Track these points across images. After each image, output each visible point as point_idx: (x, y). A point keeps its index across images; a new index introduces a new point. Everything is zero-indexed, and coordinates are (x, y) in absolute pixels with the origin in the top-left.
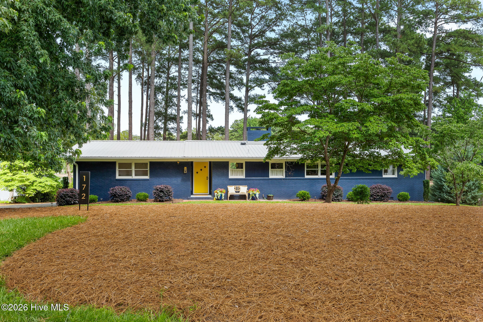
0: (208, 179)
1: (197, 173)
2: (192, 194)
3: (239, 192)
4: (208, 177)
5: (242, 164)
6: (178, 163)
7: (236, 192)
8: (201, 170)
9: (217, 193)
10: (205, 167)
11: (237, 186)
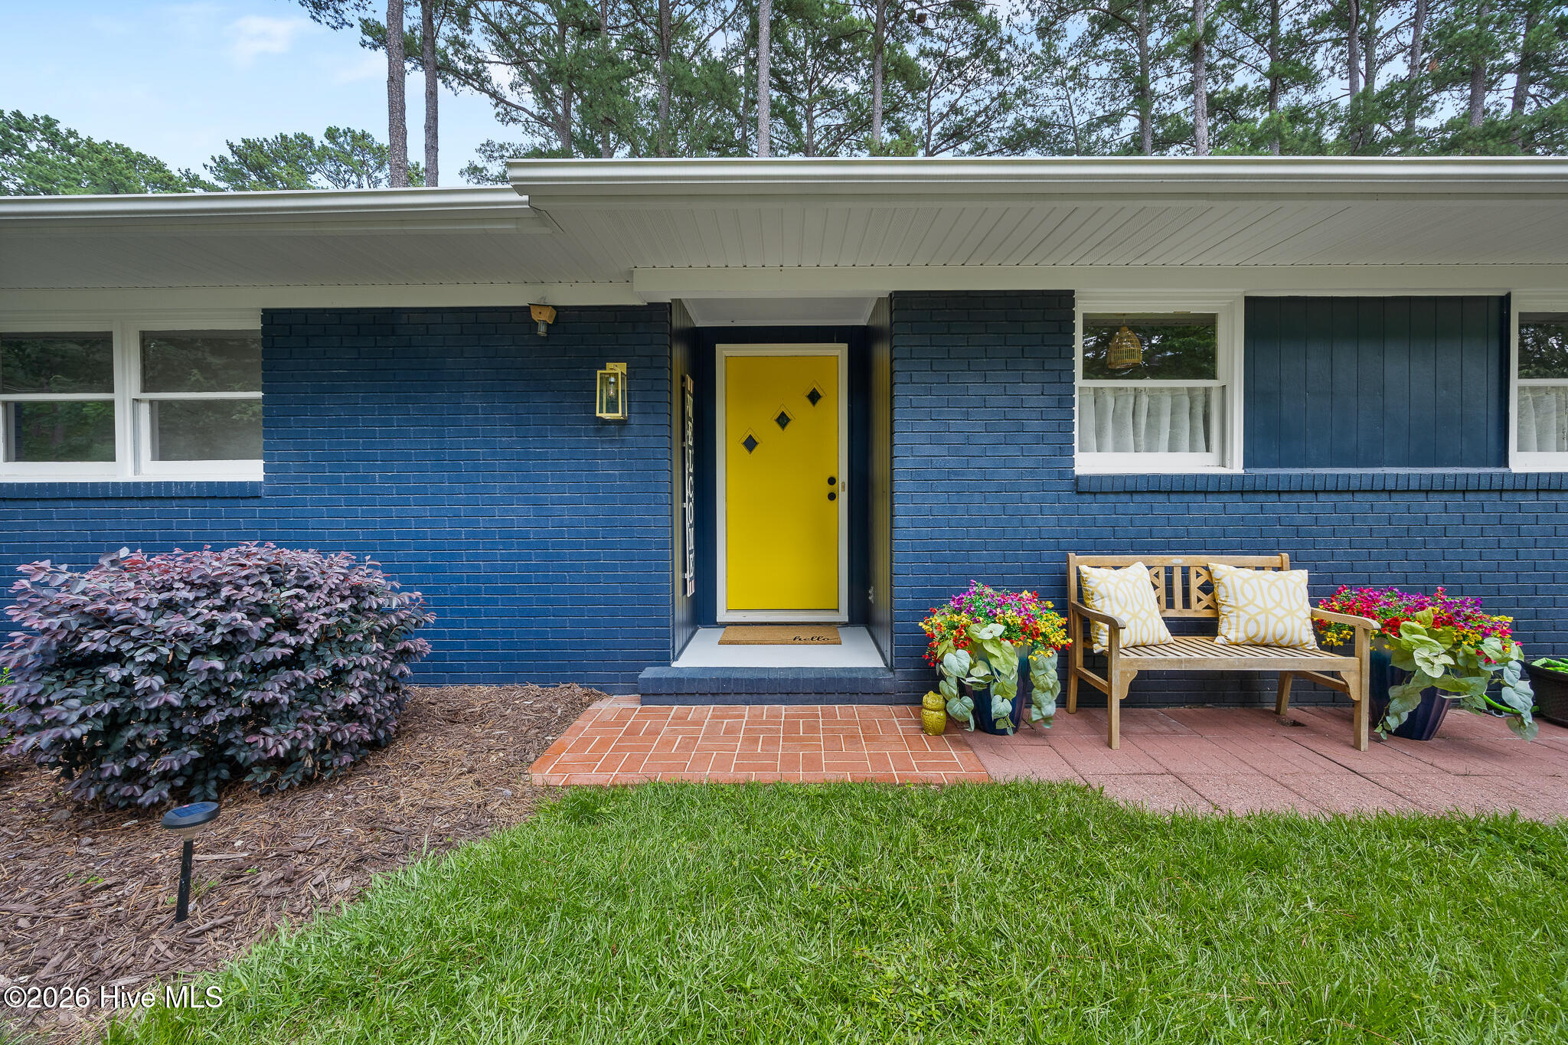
0: (843, 497)
1: (750, 444)
2: (703, 612)
3: (1207, 627)
4: (843, 477)
5: (1206, 325)
6: (543, 317)
7: (1180, 627)
8: (783, 420)
9: (978, 652)
10: (814, 397)
11: (1178, 560)
